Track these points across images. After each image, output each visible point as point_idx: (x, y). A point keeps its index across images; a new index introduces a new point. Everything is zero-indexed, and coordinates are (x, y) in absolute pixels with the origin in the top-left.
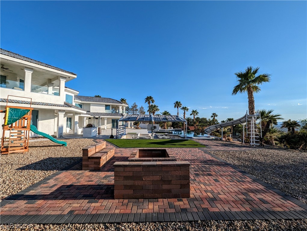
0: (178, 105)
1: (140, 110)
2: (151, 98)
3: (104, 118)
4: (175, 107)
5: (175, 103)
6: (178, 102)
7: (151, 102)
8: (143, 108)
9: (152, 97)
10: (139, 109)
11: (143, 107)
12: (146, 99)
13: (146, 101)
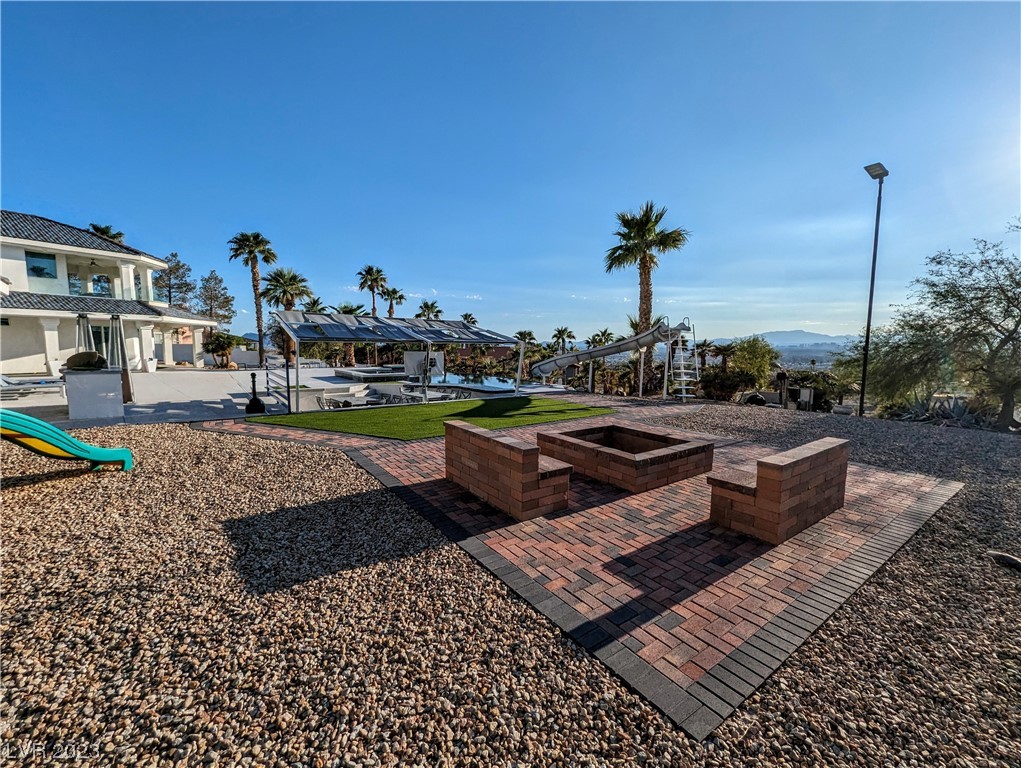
0: (375, 280)
1: (205, 287)
2: (257, 240)
3: (36, 318)
4: (362, 286)
6: (375, 269)
7: (260, 257)
8: (221, 281)
9: (264, 235)
10: (199, 284)
11: (219, 274)
12: (235, 242)
13: (236, 250)
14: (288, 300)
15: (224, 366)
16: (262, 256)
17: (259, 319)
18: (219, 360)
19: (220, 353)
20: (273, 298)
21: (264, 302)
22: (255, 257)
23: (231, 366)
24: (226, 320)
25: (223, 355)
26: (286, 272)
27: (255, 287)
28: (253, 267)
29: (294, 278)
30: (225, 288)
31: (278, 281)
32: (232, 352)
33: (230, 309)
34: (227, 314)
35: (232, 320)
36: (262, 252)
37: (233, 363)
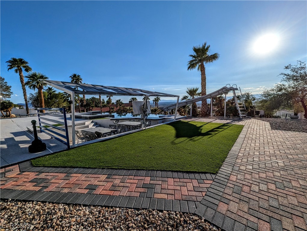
2: (22, 61)
5: (71, 77)
7: (23, 69)
8: (3, 79)
9: (25, 60)
12: (10, 62)
13: (10, 66)
14: (39, 86)
15: (8, 116)
16: (24, 69)
17: (25, 95)
18: (5, 114)
19: (5, 110)
20: (32, 85)
21: (27, 87)
22: (21, 69)
23: (12, 116)
24: (8, 96)
25: (7, 111)
26: (37, 74)
27: (22, 81)
28: (20, 73)
29: (42, 77)
30: (6, 82)
31: (34, 78)
32: (12, 110)
33: (9, 91)
34: (8, 93)
35: (11, 96)
36: (24, 67)
37: (13, 115)
